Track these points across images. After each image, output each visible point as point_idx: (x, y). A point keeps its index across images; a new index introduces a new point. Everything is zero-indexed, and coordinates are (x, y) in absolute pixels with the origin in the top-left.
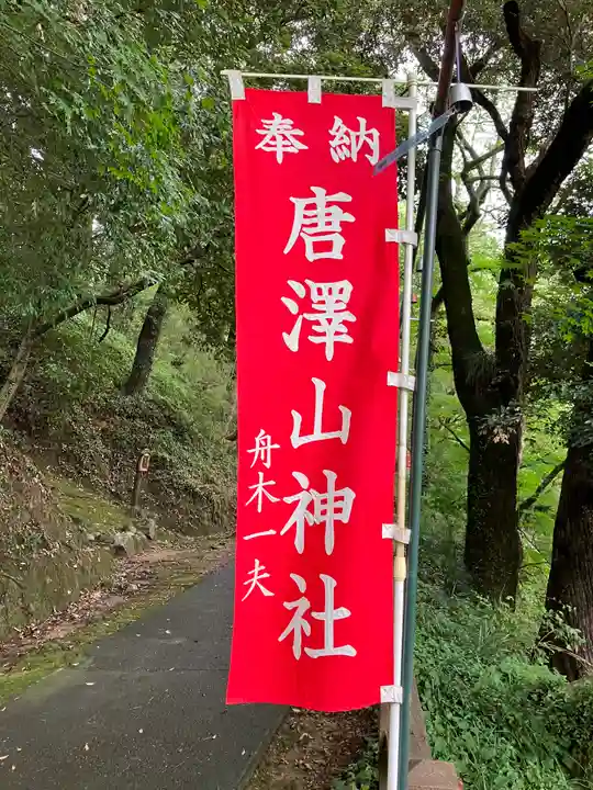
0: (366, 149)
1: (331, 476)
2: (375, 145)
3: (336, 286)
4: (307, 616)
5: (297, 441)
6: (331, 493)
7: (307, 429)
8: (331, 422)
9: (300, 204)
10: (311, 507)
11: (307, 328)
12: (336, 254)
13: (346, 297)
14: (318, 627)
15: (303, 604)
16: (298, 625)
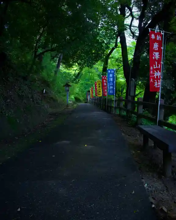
0: (160, 39)
1: (158, 71)
2: (160, 38)
3: (157, 53)
4: (157, 84)
5: (154, 68)
6: (158, 73)
7: (155, 67)
8: (158, 66)
9: (154, 44)
10: (156, 74)
11: (155, 57)
12: (157, 49)
13: (158, 54)
14: (158, 84)
15: (156, 83)
16: (156, 85)
